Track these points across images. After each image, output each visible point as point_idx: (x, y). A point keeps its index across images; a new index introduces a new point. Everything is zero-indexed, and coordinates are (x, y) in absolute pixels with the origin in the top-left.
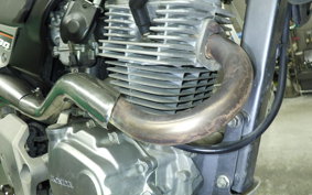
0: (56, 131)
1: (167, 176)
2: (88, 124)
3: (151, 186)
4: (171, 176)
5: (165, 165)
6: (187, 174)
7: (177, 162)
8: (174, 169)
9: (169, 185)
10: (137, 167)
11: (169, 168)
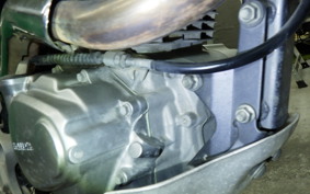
0: (11, 82)
1: (165, 124)
2: (54, 70)
3: (140, 135)
4: (171, 122)
5: (159, 106)
6: (192, 116)
7: (176, 102)
8: (174, 113)
9: (169, 135)
10: (118, 109)
11: (166, 112)
